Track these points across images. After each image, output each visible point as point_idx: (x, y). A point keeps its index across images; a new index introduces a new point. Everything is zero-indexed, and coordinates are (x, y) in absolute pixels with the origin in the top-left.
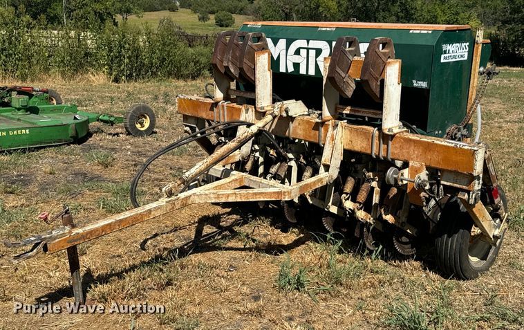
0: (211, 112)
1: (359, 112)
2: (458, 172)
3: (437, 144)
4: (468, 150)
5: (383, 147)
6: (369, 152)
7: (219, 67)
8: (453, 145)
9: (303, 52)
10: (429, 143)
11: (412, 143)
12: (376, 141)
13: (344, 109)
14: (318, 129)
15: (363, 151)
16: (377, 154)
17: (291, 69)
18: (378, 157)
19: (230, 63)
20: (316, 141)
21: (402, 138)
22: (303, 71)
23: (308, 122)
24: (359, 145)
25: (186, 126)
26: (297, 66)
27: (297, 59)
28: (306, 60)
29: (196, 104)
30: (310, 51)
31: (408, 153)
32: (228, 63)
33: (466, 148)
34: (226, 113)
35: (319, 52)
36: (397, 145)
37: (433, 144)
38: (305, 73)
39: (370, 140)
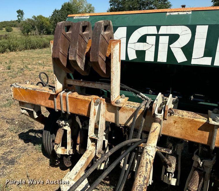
0: (50, 101)
7: (61, 61)
19: (77, 57)
25: (23, 109)
29: (33, 93)
32: (75, 57)
34: (68, 103)
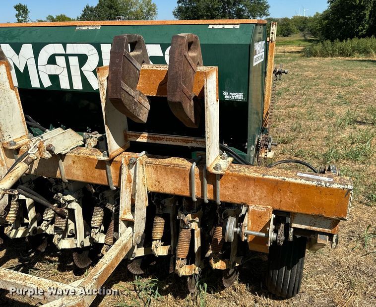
1: (161, 139)
2: (323, 216)
3: (290, 183)
4: (338, 189)
5: (209, 188)
6: (187, 194)
8: (315, 183)
9: (60, 60)
10: (277, 182)
11: (252, 182)
12: (196, 181)
13: (138, 137)
14: (105, 168)
15: (178, 193)
16: (200, 196)
17: (47, 83)
18: (201, 200)
20: (105, 183)
21: (235, 176)
22: (64, 85)
23: (87, 159)
24: (171, 186)
26: (54, 78)
27: (52, 70)
28: (66, 69)
30: (70, 58)
31: (246, 194)
33: (335, 186)
35: (83, 59)
36: (228, 185)
37: (283, 183)
38: (68, 87)
39: (188, 179)
